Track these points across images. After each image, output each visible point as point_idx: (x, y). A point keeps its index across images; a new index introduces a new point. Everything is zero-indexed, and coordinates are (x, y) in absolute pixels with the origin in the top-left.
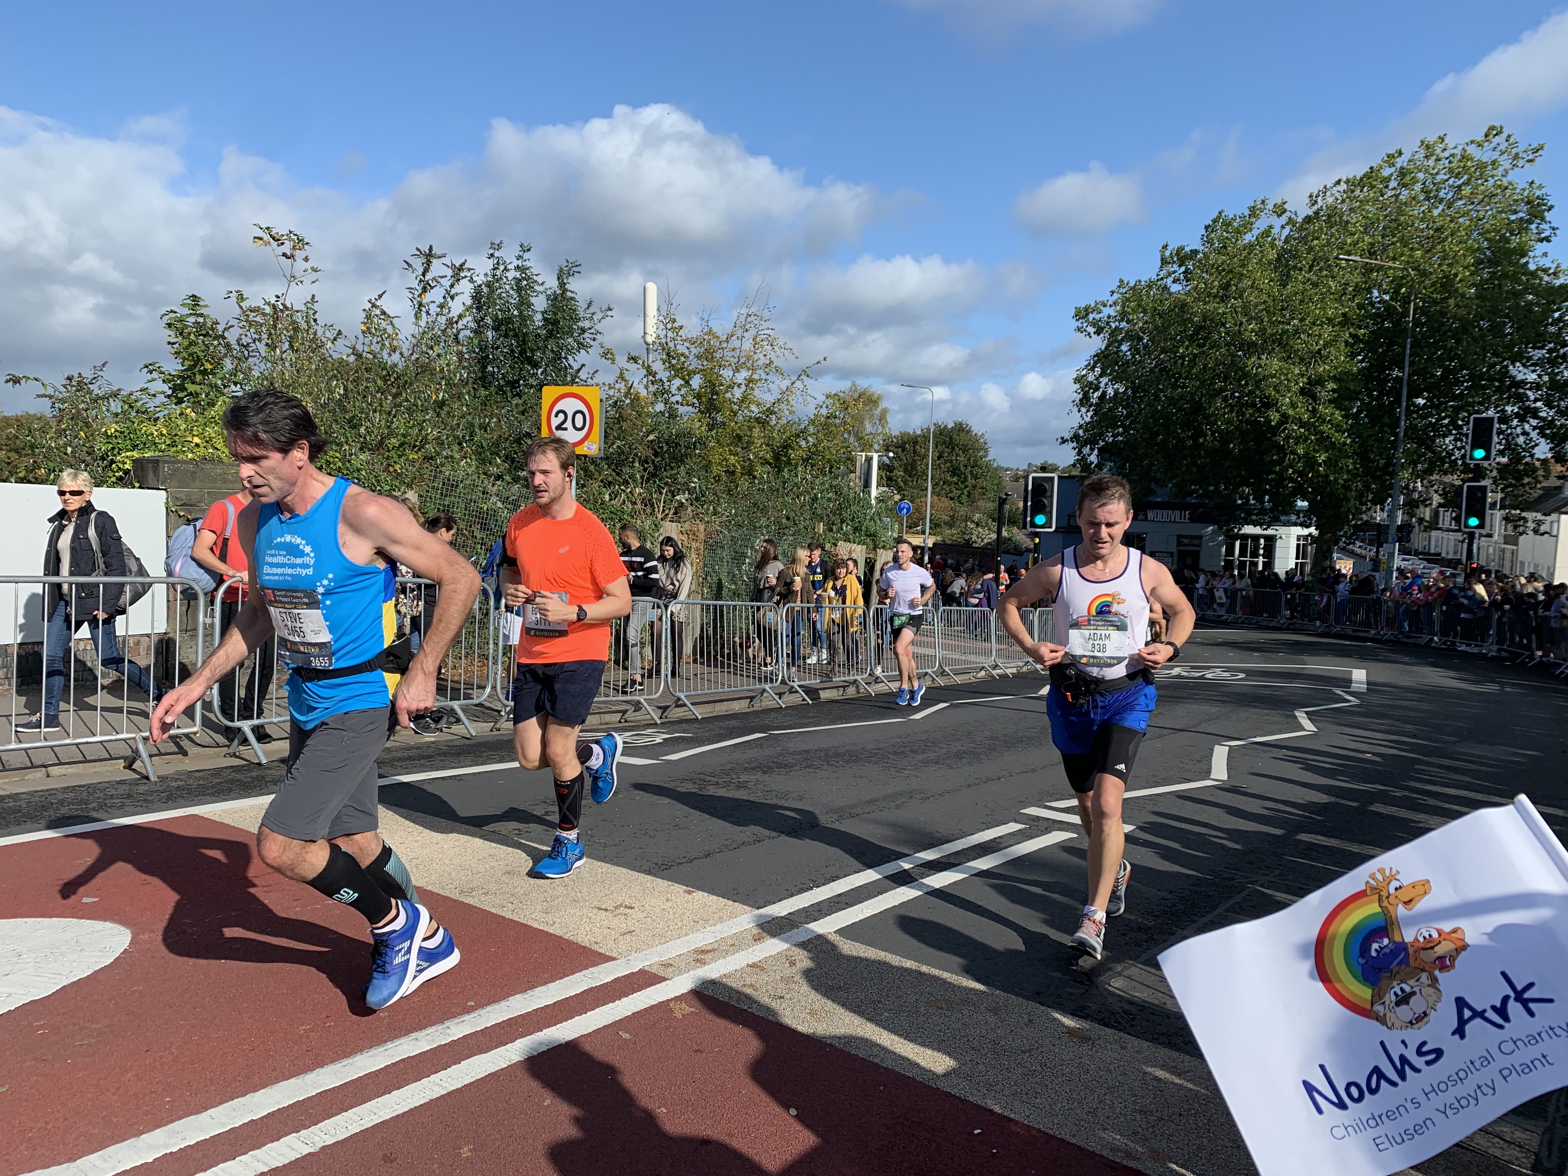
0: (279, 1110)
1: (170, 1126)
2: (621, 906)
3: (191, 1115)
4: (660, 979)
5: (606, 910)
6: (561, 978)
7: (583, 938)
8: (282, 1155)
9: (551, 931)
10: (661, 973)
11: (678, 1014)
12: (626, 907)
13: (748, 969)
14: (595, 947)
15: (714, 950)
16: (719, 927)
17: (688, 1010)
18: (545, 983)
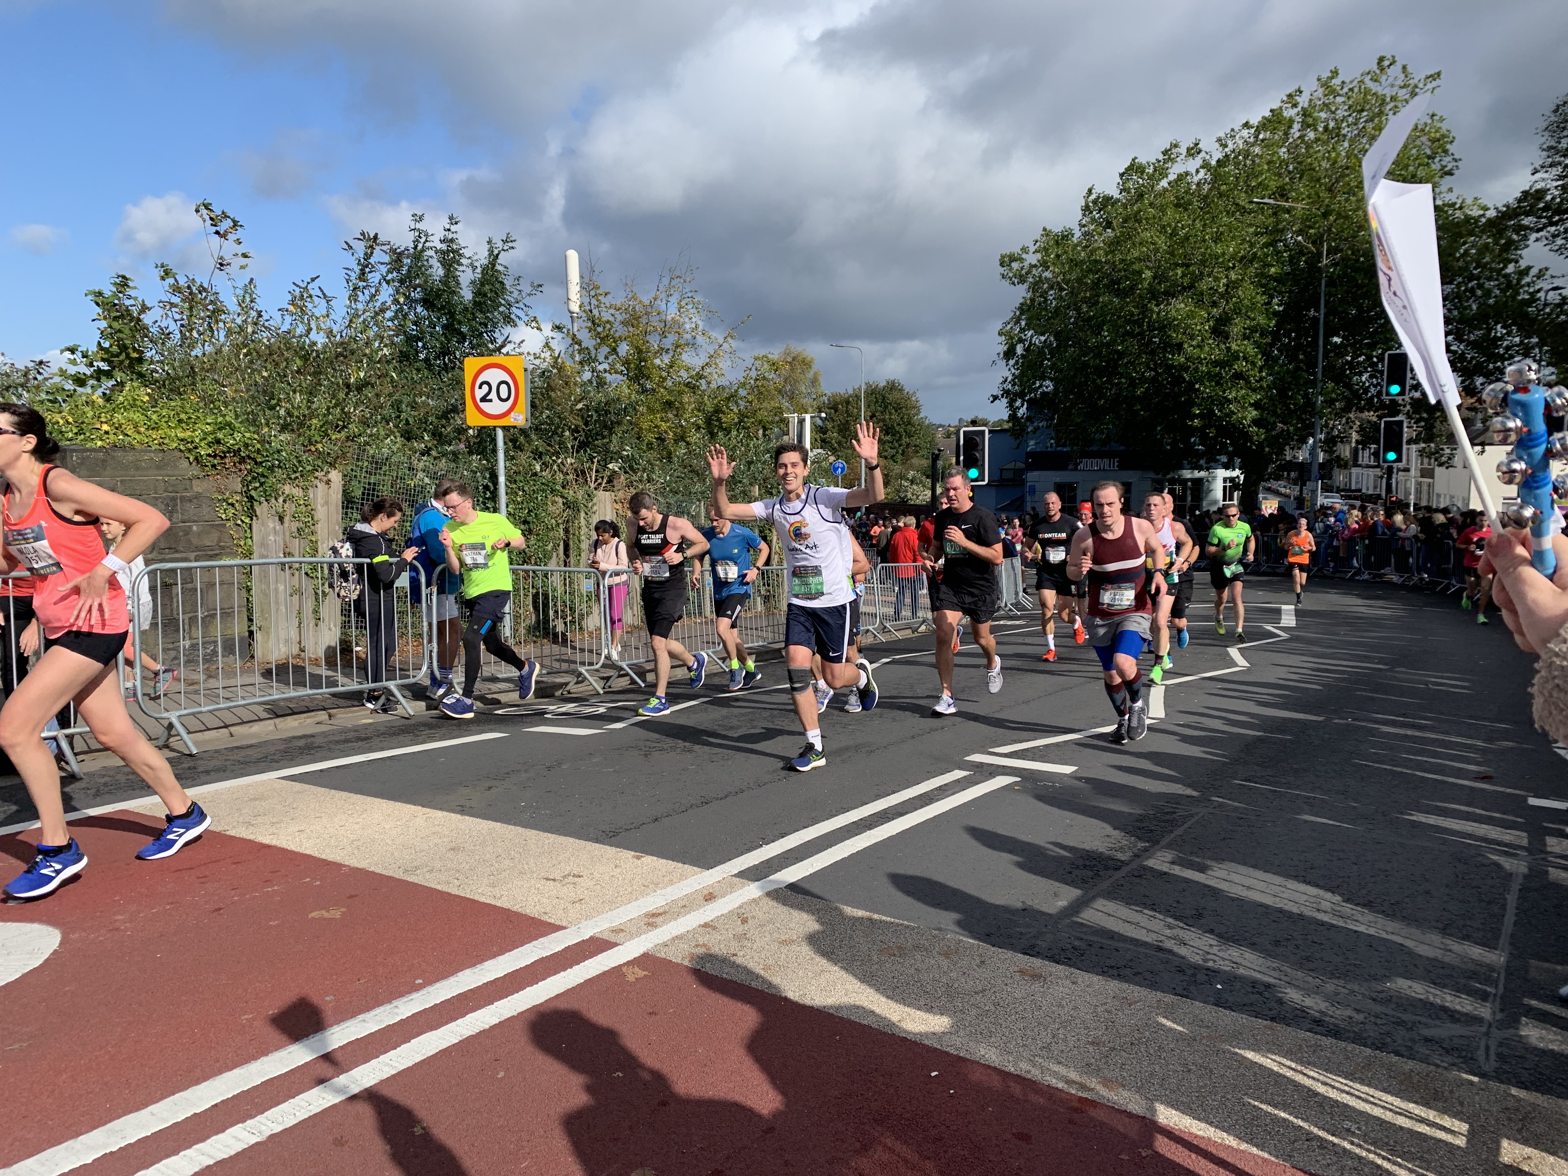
0: (223, 1101)
1: (109, 1126)
2: (569, 875)
3: (131, 1112)
4: (613, 945)
5: (554, 880)
6: (510, 950)
7: (531, 909)
8: (228, 1146)
9: (499, 904)
10: (613, 939)
11: (631, 978)
12: (574, 876)
13: (701, 930)
14: (545, 918)
15: (665, 913)
16: (669, 889)
17: (641, 973)
18: (494, 956)
